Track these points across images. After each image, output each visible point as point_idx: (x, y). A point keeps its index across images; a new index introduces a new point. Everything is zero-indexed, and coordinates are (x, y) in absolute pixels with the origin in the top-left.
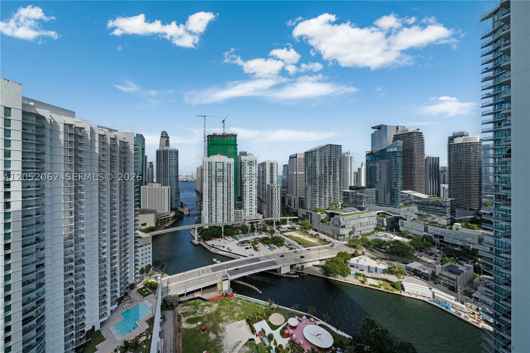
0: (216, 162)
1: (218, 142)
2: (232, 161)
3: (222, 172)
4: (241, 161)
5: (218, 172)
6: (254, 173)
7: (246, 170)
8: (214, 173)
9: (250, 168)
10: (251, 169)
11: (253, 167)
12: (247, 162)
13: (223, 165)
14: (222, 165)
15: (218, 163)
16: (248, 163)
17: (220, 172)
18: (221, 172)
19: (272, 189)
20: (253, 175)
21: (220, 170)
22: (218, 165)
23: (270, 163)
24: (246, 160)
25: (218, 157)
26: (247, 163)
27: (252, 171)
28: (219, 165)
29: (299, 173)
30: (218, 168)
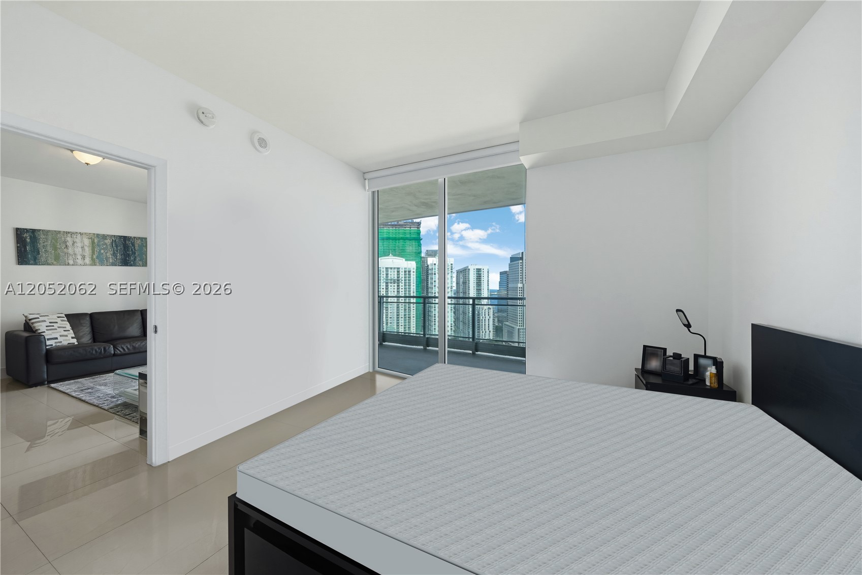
0: (386, 268)
1: (391, 236)
2: (412, 265)
3: (396, 285)
4: (428, 266)
5: (389, 284)
6: (450, 285)
7: (435, 281)
8: (383, 286)
13: (398, 272)
14: (396, 273)
15: (389, 270)
17: (393, 285)
18: (394, 283)
19: (479, 312)
21: (392, 281)
22: (389, 273)
23: (475, 268)
24: (435, 264)
25: (391, 260)
28: (391, 272)
30: (389, 278)
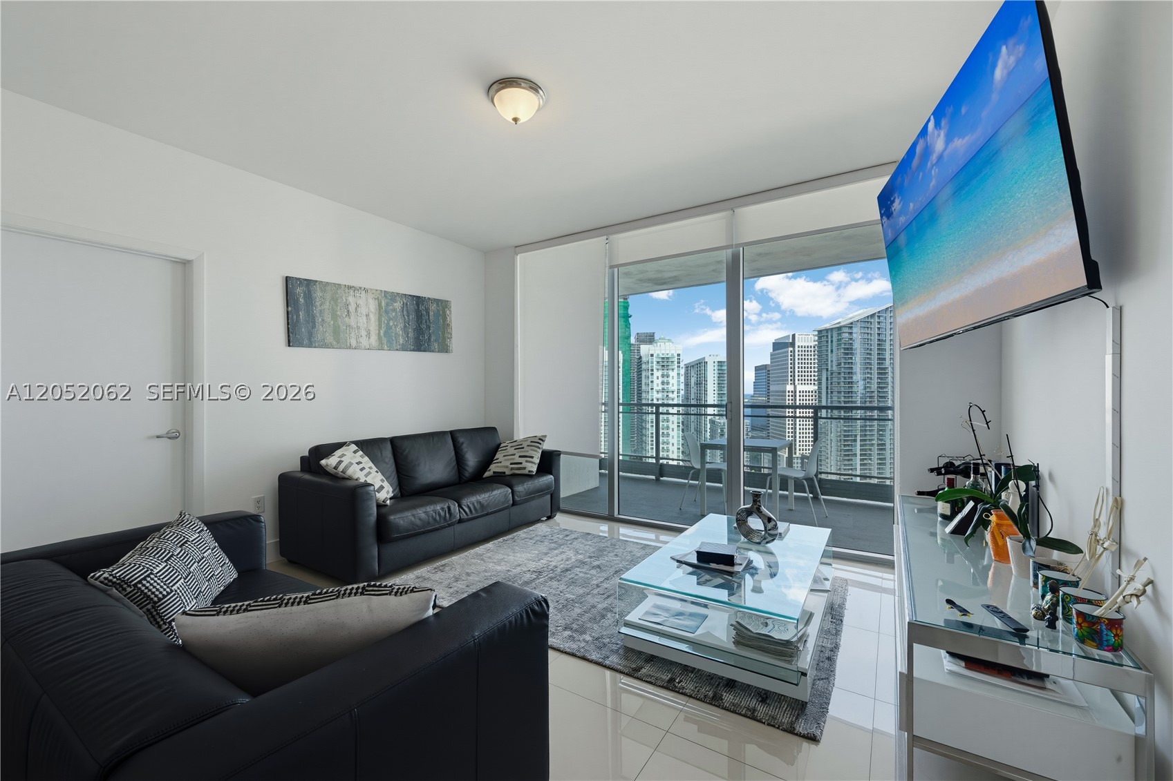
4: (641, 357)
6: (675, 388)
7: (652, 382)
9: (663, 376)
10: (665, 379)
11: (671, 373)
12: (655, 359)
16: (658, 362)
20: (671, 395)
23: (716, 361)
24: (652, 355)
26: (655, 363)
27: (668, 383)
29: (799, 388)
